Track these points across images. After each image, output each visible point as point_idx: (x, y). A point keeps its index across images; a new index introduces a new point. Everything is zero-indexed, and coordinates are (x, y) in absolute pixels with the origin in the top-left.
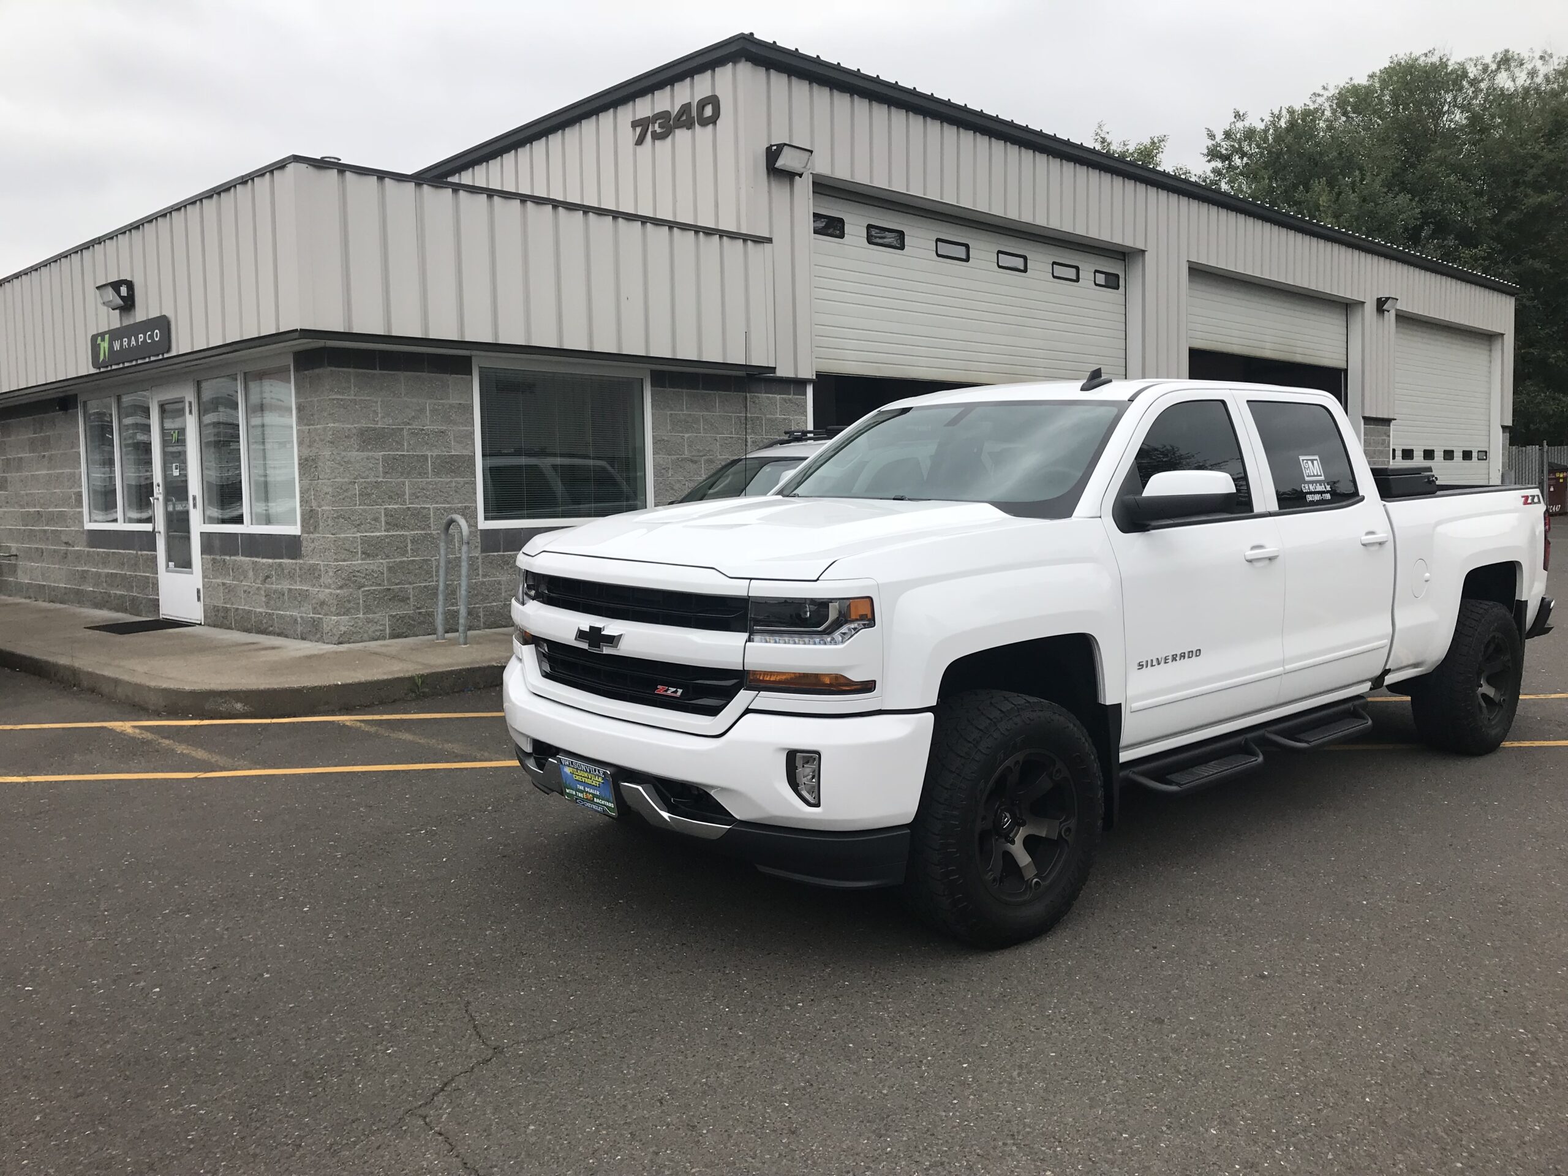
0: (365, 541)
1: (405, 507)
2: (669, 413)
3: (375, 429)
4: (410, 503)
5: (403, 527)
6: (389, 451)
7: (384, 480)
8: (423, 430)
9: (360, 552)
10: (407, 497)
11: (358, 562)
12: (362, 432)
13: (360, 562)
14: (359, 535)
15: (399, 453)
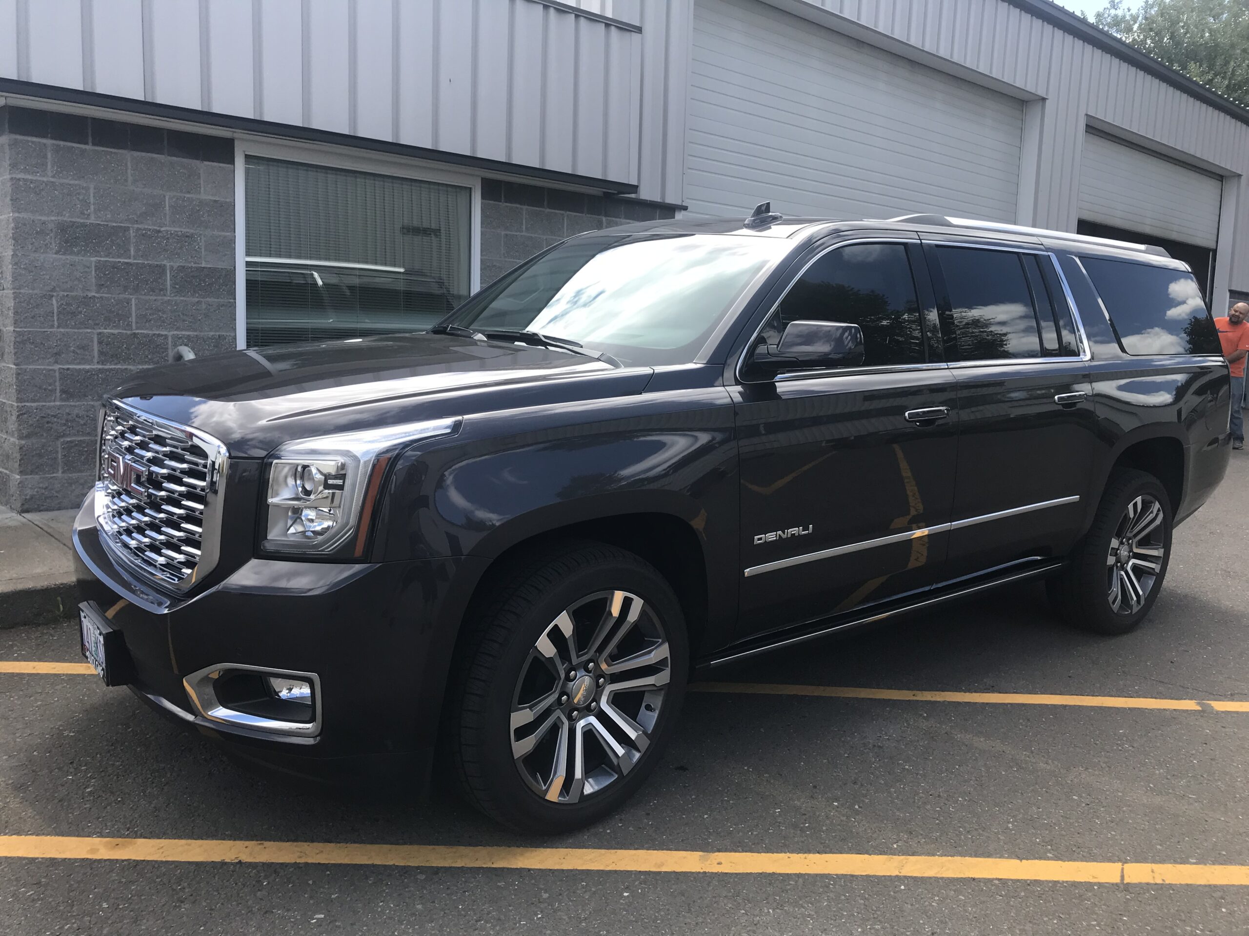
0: (65, 375)
1: (129, 332)
2: (503, 233)
3: (84, 225)
4: (137, 329)
5: (127, 359)
6: (106, 256)
7: (97, 295)
8: (159, 231)
9: (58, 391)
10: (133, 319)
11: (56, 403)
12: (63, 228)
13: (58, 403)
14: (57, 367)
15: (122, 260)
